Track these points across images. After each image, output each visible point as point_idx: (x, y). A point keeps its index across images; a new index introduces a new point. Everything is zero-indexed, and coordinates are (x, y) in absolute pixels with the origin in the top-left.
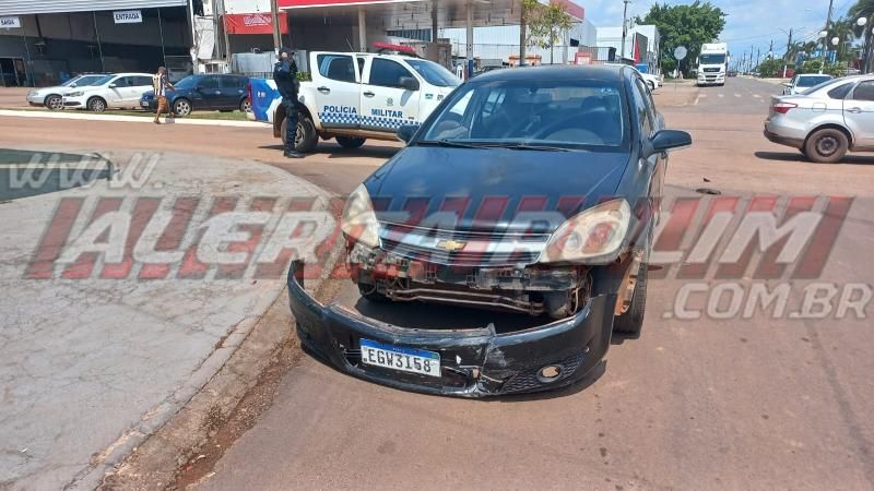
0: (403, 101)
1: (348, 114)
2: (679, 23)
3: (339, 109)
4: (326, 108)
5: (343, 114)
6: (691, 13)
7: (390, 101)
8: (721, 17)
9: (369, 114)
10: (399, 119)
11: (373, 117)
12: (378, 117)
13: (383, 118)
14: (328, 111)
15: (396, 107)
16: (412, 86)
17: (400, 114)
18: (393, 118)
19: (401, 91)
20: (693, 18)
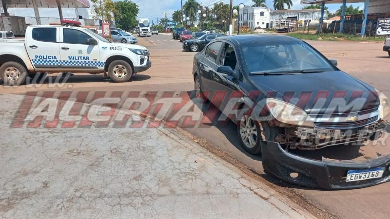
0: (89, 52)
1: (52, 60)
2: (120, 9)
3: (45, 57)
4: (36, 57)
5: (48, 60)
6: (125, 5)
7: (80, 52)
8: (137, 7)
9: (67, 59)
10: (87, 61)
11: (69, 61)
12: (73, 61)
13: (76, 61)
14: (38, 59)
15: (85, 55)
16: (93, 43)
17: (88, 58)
18: (83, 61)
19: (87, 46)
20: (126, 7)
